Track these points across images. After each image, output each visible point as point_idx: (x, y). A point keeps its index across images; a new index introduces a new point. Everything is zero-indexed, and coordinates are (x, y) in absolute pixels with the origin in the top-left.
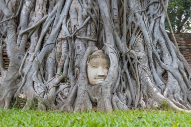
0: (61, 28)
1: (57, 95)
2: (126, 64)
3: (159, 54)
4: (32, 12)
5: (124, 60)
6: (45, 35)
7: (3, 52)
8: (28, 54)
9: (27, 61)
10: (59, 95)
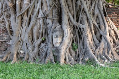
0: (39, 11)
1: (39, 51)
2: (77, 31)
3: (98, 24)
4: (22, 2)
5: (76, 29)
6: (31, 16)
7: (10, 26)
8: (23, 27)
9: (22, 32)
10: (41, 50)
